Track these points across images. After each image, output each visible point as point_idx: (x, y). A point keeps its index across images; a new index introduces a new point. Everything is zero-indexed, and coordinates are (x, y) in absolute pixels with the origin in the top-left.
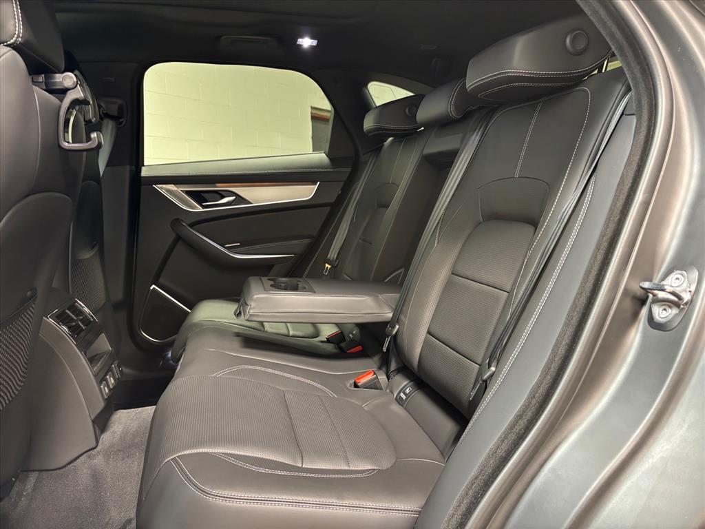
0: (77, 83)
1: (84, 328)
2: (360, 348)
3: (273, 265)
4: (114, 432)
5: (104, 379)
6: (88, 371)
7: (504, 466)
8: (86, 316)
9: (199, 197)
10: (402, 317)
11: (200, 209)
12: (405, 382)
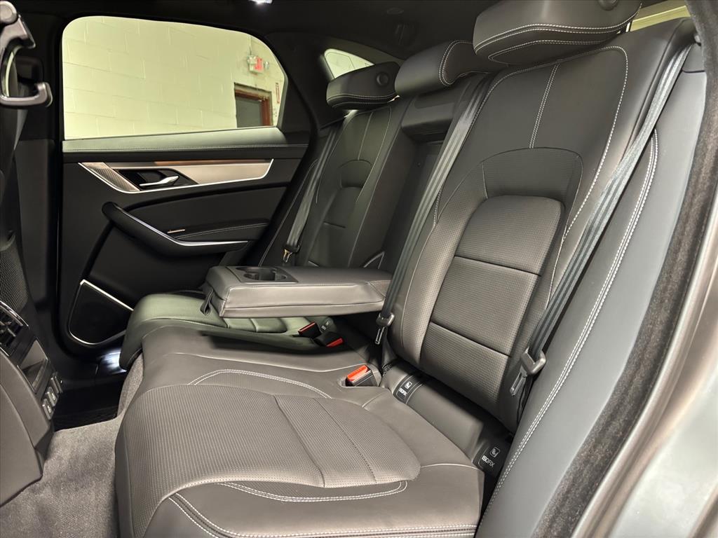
0: (18, 18)
1: (14, 335)
2: (340, 340)
3: (224, 253)
4: (60, 459)
5: (45, 396)
6: (26, 388)
7: (603, 477)
8: (15, 321)
9: (134, 177)
10: (398, 306)
11: (136, 191)
12: (403, 376)
